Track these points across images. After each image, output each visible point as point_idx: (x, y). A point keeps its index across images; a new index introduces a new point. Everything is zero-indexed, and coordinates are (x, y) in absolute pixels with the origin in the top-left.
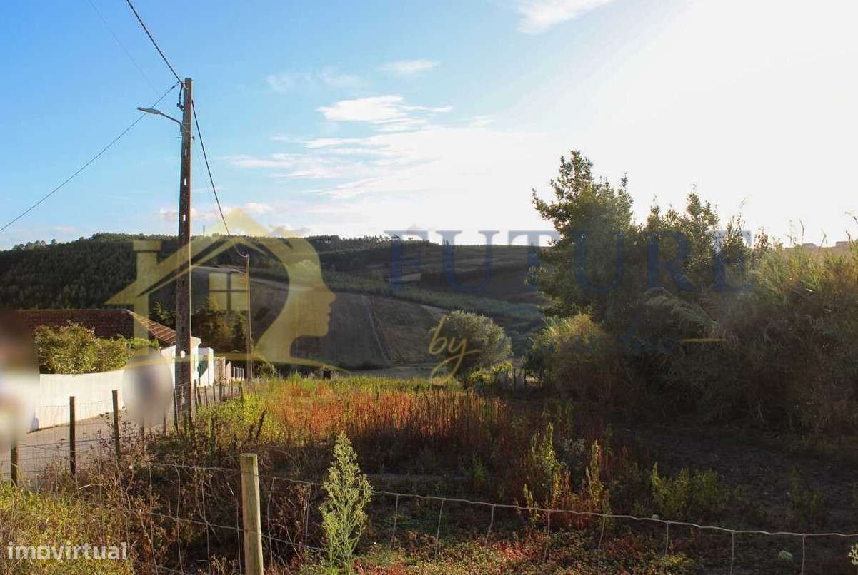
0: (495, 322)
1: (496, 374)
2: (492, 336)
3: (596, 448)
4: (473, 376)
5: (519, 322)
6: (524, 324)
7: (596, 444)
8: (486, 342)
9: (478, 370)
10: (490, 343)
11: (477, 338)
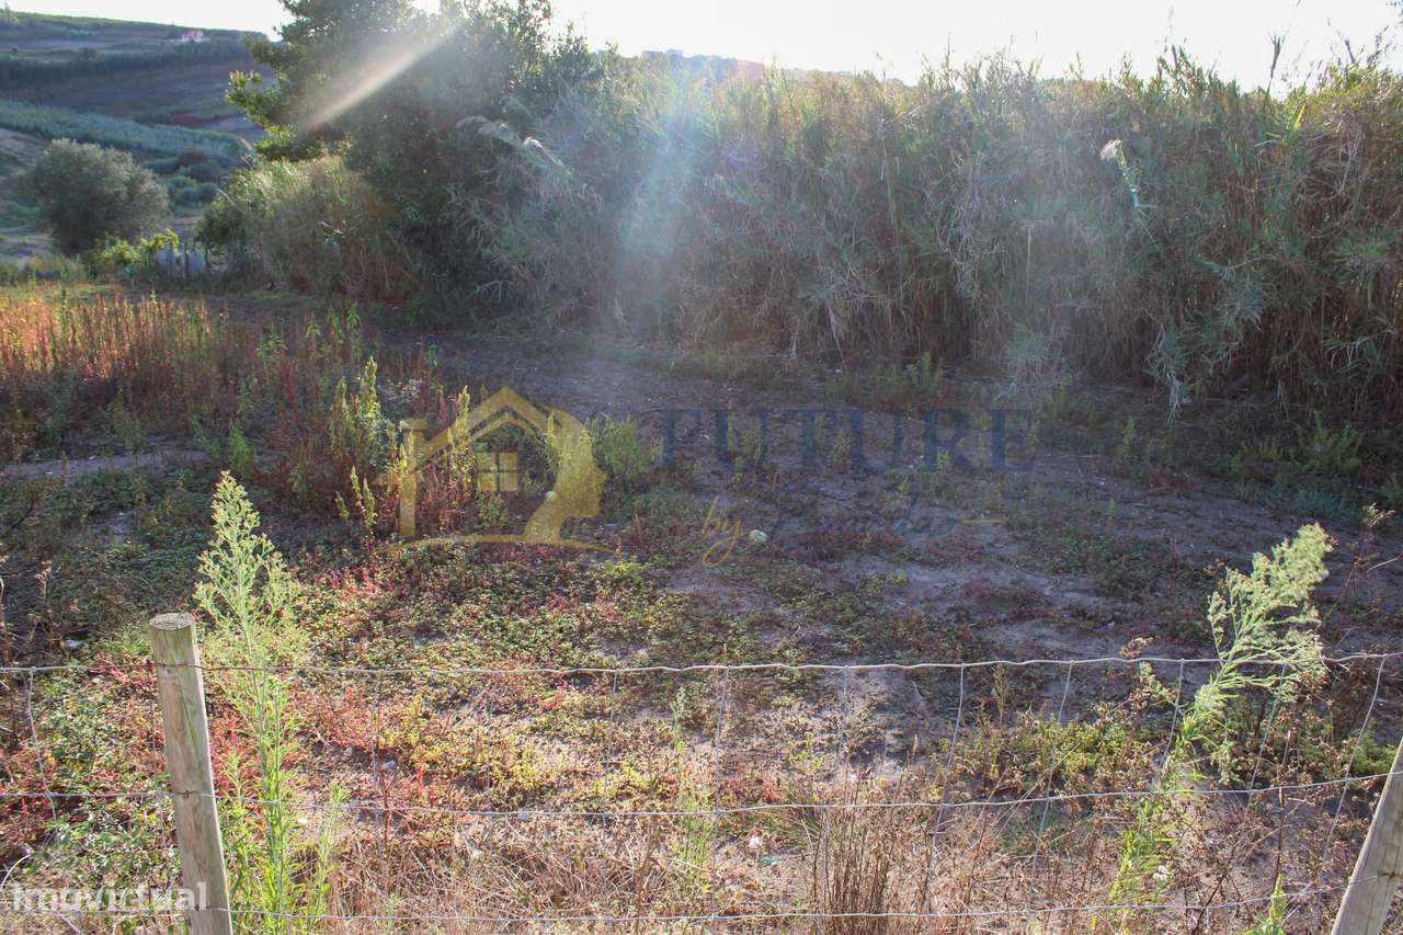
0: (137, 160)
1: (151, 250)
2: (132, 185)
3: (464, 398)
4: (107, 254)
5: (160, 157)
6: (169, 160)
7: (465, 391)
8: (124, 195)
9: (113, 243)
10: (131, 195)
11: (105, 189)
